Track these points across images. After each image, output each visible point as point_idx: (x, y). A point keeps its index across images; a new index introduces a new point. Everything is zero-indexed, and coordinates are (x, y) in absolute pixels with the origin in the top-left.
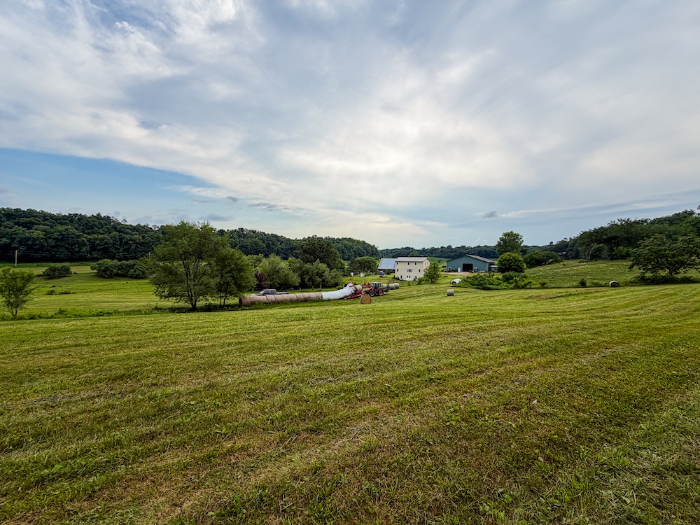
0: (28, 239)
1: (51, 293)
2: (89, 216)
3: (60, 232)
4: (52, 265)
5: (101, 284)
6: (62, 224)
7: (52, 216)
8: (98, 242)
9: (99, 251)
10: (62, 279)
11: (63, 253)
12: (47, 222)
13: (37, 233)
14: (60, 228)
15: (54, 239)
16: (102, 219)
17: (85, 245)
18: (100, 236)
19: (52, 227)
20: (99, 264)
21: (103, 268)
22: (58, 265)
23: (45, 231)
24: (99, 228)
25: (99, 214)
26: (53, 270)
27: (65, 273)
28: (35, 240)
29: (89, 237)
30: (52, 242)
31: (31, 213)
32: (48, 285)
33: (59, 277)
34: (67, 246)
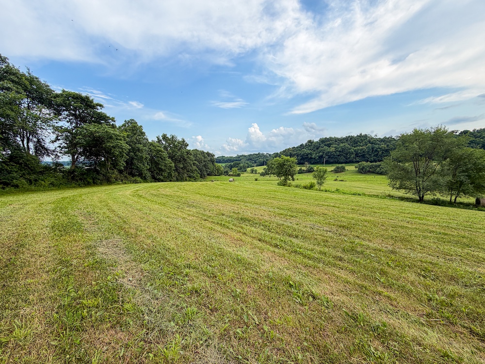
0: (329, 152)
1: (336, 180)
2: (355, 136)
3: (341, 147)
4: (337, 165)
5: (359, 177)
6: (342, 143)
7: (338, 139)
8: (359, 151)
9: (360, 156)
10: (341, 173)
11: (342, 159)
12: (336, 143)
13: (332, 149)
14: (342, 145)
15: (339, 151)
16: (363, 137)
17: (353, 154)
18: (361, 147)
19: (338, 145)
20: (359, 165)
21: (361, 167)
22: (340, 165)
23: (335, 147)
24: (360, 143)
25: (361, 134)
26: (338, 168)
27: (342, 170)
28: (331, 152)
29: (355, 148)
30: (338, 153)
31: (330, 139)
32: (335, 176)
33: (340, 172)
34: (344, 155)
